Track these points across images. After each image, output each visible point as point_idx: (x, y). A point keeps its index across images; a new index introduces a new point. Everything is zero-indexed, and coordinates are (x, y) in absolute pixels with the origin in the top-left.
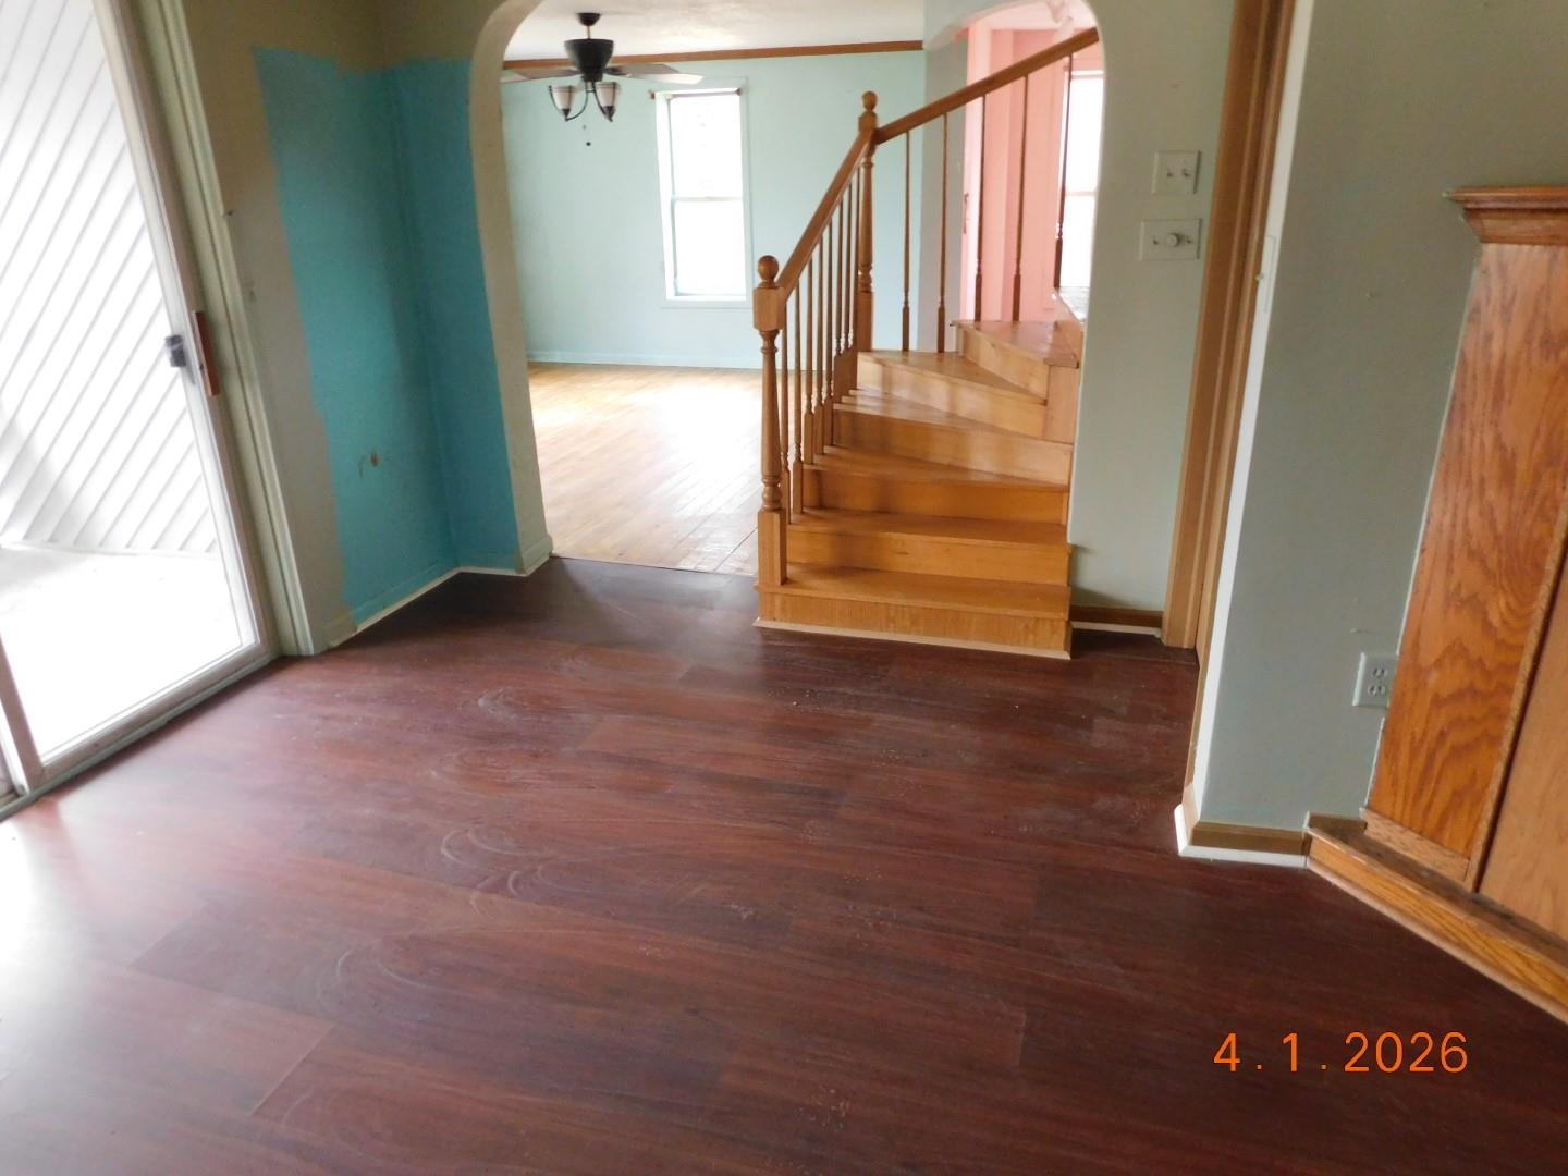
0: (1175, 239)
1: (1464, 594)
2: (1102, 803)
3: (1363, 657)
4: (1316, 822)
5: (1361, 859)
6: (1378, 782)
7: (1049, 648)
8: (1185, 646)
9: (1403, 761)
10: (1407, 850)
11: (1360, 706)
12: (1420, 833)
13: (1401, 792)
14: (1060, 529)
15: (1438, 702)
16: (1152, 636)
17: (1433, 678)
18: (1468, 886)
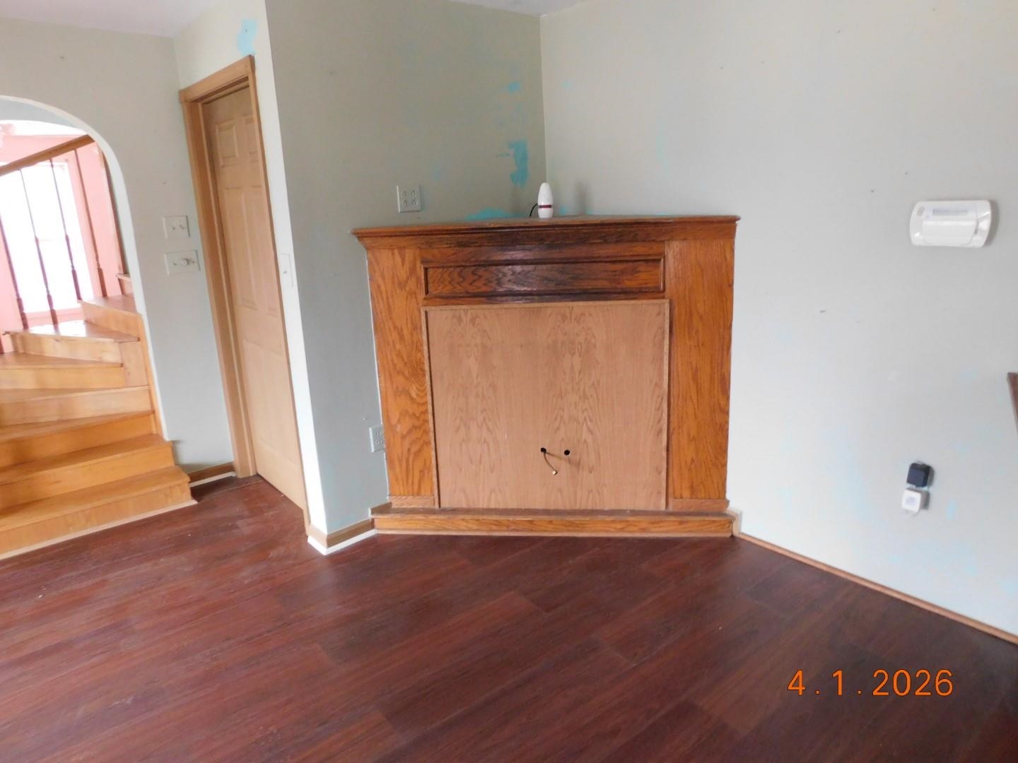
0: (186, 262)
1: (400, 390)
2: (273, 554)
3: (370, 429)
4: (374, 511)
5: (398, 516)
6: (390, 483)
7: (182, 502)
8: (252, 474)
9: (398, 469)
10: (411, 505)
11: (375, 451)
12: (413, 495)
13: (401, 483)
14: (158, 437)
15: (403, 437)
16: (231, 477)
17: (399, 429)
18: (437, 506)
